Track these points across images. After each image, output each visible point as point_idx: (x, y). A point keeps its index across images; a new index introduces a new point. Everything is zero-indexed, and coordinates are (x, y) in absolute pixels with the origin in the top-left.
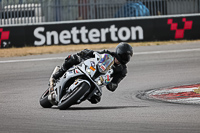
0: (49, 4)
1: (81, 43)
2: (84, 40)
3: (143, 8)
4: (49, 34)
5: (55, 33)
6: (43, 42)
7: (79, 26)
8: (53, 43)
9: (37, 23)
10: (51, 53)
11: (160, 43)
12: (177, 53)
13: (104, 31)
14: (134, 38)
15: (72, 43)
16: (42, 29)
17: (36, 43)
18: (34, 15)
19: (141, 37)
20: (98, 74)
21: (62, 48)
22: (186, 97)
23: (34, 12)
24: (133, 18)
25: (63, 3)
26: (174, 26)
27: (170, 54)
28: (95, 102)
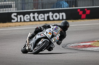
0: (19, 2)
1: (35, 21)
2: (37, 19)
3: (66, 4)
4: (19, 17)
5: (22, 16)
6: (16, 20)
7: (34, 13)
8: (21, 21)
9: (13, 11)
10: (20, 26)
11: (74, 21)
12: (82, 26)
13: (46, 15)
14: (61, 18)
15: (30, 21)
16: (16, 14)
17: (13, 21)
18: (11, 7)
19: (65, 18)
20: (53, 36)
21: (25, 23)
22: (87, 47)
23: (11, 6)
24: (61, 9)
25: (26, 1)
26: (81, 13)
27: (79, 26)
28: (50, 51)
